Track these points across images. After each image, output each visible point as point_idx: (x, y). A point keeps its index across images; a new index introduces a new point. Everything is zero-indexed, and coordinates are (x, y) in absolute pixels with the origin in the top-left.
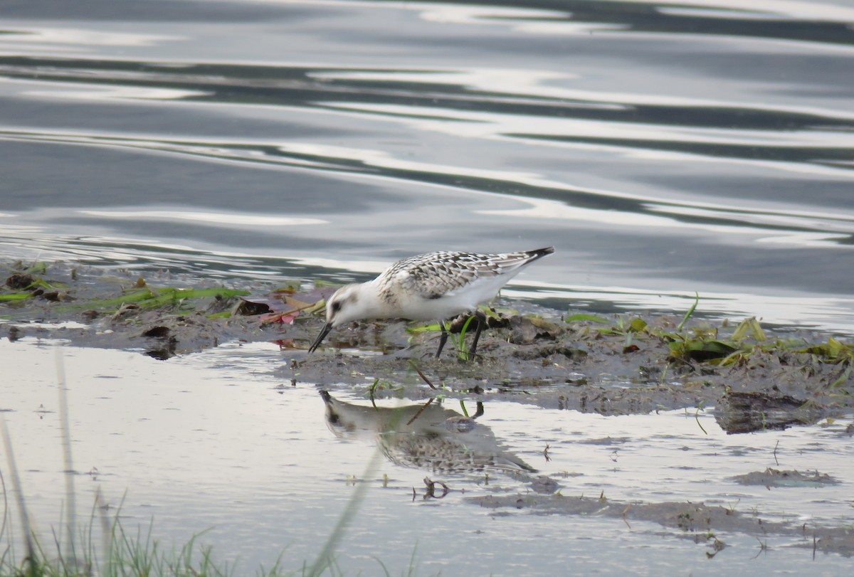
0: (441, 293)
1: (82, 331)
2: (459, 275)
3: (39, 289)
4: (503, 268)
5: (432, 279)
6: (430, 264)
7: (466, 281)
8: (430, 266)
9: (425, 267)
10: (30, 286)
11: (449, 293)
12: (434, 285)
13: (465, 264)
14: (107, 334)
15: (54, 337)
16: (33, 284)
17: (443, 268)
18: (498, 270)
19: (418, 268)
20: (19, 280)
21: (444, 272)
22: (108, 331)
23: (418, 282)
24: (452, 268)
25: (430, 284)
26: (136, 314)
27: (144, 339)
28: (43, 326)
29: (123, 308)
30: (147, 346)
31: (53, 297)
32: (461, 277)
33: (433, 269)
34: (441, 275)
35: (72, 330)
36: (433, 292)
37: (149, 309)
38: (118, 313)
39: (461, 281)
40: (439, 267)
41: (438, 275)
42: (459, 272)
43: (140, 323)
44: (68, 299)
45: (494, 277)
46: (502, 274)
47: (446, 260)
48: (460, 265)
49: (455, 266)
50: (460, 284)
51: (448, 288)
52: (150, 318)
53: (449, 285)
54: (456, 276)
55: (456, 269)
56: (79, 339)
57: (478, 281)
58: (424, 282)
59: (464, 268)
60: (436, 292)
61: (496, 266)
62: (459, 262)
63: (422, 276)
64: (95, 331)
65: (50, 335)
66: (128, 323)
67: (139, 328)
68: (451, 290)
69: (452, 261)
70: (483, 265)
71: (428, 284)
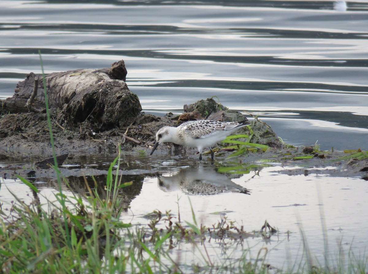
0: (199, 136)
1: (334, 170)
2: (208, 129)
3: (316, 153)
4: (227, 128)
5: (196, 130)
6: (197, 124)
7: (210, 132)
8: (196, 125)
9: (194, 125)
10: (312, 153)
11: (203, 137)
12: (197, 133)
13: (211, 125)
14: (345, 171)
15: (323, 173)
16: (314, 151)
17: (201, 126)
18: (225, 129)
19: (191, 126)
20: (308, 150)
21: (202, 128)
22: (345, 170)
23: (190, 131)
24: (205, 126)
25: (195, 133)
26: (357, 162)
27: (361, 172)
28: (319, 169)
29: (351, 160)
30: (362, 175)
31: (322, 157)
32: (208, 130)
33: (197, 127)
34: (200, 129)
35: (330, 170)
36: (196, 136)
37: (362, 160)
38: (349, 162)
39: (208, 132)
40: (199, 126)
41: (199, 129)
42: (208, 128)
43: (359, 166)
44: (329, 157)
45: (222, 131)
46: (226, 130)
47: (203, 123)
48: (209, 125)
49: (206, 126)
50: (207, 133)
51: (202, 135)
52: (363, 163)
53: (203, 133)
54: (206, 130)
55: (207, 127)
56: (333, 174)
57: (215, 132)
58: (193, 131)
59: (210, 126)
60: (197, 136)
61: (224, 127)
62: (208, 124)
63: (192, 129)
64: (340, 170)
65: (321, 173)
66: (354, 166)
67: (358, 168)
68: (203, 136)
69: (205, 124)
70: (219, 126)
71: (194, 132)
